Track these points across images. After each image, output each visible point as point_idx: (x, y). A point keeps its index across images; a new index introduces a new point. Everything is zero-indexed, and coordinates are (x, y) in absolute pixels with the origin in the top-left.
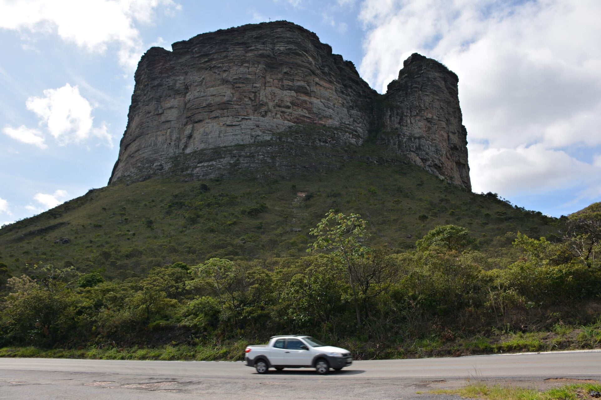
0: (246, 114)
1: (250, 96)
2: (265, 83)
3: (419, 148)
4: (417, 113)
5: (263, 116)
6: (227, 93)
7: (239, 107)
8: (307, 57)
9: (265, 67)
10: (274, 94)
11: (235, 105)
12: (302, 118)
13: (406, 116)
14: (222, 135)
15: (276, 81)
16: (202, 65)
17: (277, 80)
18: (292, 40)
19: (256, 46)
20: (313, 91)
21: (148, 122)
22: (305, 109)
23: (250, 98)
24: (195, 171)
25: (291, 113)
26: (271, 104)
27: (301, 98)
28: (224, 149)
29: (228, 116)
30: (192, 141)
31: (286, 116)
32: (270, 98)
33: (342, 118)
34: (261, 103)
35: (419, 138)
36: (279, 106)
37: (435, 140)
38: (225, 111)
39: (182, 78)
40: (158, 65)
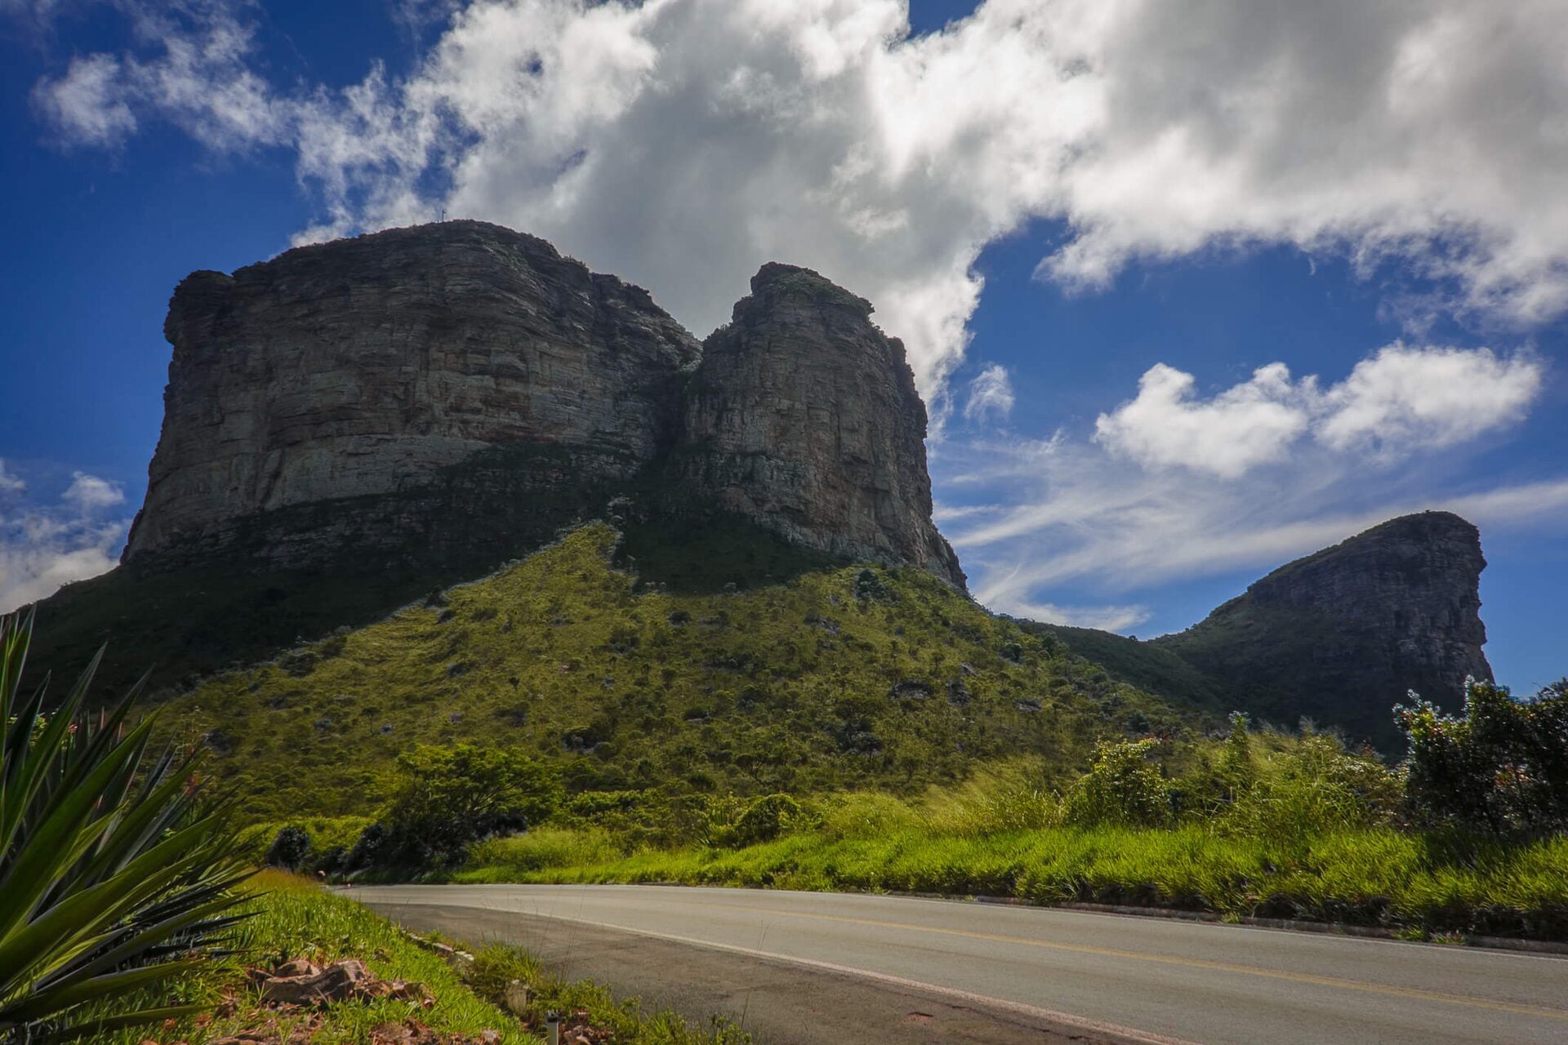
0: (387, 430)
1: (396, 392)
2: (428, 363)
3: (750, 477)
4: (757, 402)
5: (423, 433)
6: (349, 386)
7: (373, 414)
8: (516, 302)
9: (427, 328)
10: (446, 388)
11: (365, 410)
12: (506, 431)
13: (732, 410)
14: (337, 474)
15: (452, 357)
16: (299, 323)
17: (454, 353)
18: (478, 270)
19: (405, 284)
20: (533, 372)
21: (191, 440)
22: (513, 410)
23: (395, 396)
24: (275, 553)
25: (483, 423)
26: (438, 409)
27: (504, 388)
28: (338, 504)
29: (351, 435)
30: (279, 483)
31: (470, 430)
32: (437, 394)
33: (598, 421)
34: (417, 406)
35: (755, 455)
36: (458, 410)
37: (796, 453)
38: (346, 423)
39: (260, 347)
40: (206, 317)
